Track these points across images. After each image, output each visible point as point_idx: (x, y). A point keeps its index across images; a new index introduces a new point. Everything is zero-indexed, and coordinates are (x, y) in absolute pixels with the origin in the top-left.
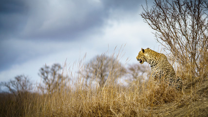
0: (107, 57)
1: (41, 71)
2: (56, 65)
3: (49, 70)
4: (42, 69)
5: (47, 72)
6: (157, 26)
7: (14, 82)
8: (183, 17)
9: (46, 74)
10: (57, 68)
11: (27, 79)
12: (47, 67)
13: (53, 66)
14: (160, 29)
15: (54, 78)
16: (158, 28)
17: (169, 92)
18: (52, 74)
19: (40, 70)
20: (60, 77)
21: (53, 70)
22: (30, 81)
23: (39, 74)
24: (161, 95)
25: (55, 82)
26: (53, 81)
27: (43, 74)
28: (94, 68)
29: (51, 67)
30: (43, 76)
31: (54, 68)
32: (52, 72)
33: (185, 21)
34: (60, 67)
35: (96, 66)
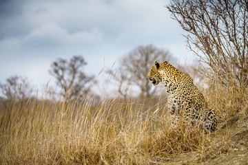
0: (155, 49)
1: (54, 67)
2: (76, 59)
3: (66, 65)
4: (56, 64)
5: (63, 69)
6: (190, 26)
7: (5, 86)
8: (231, 12)
9: (60, 72)
10: (78, 63)
11: (26, 82)
12: (64, 62)
13: (72, 60)
14: (194, 30)
15: (74, 78)
16: (193, 28)
17: (191, 134)
18: (71, 71)
19: (52, 66)
20: (83, 77)
21: (72, 66)
22: (29, 85)
23: (50, 72)
24: (178, 139)
25: (74, 84)
26: (72, 82)
27: (56, 72)
28: (134, 65)
29: (69, 61)
30: (56, 75)
31: (73, 63)
32: (71, 68)
33: (233, 19)
34: (82, 61)
35: (139, 61)
